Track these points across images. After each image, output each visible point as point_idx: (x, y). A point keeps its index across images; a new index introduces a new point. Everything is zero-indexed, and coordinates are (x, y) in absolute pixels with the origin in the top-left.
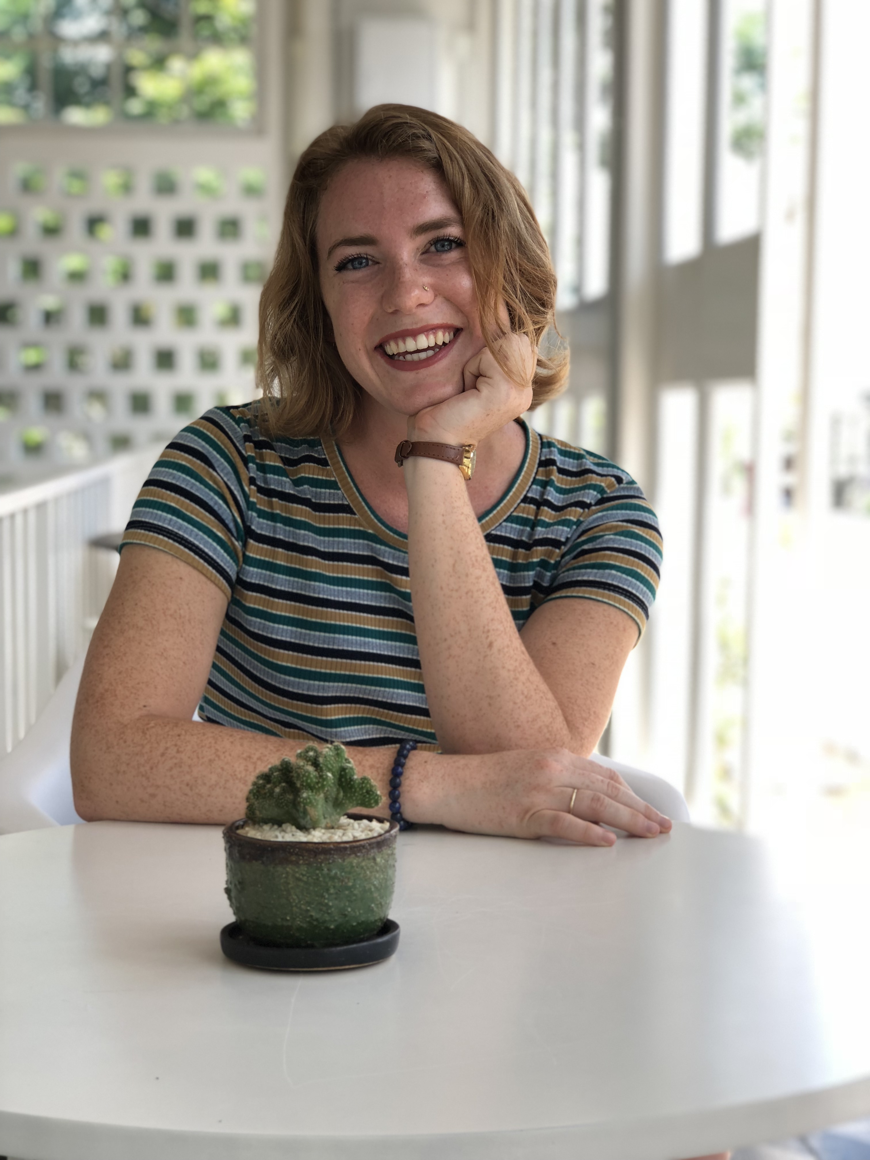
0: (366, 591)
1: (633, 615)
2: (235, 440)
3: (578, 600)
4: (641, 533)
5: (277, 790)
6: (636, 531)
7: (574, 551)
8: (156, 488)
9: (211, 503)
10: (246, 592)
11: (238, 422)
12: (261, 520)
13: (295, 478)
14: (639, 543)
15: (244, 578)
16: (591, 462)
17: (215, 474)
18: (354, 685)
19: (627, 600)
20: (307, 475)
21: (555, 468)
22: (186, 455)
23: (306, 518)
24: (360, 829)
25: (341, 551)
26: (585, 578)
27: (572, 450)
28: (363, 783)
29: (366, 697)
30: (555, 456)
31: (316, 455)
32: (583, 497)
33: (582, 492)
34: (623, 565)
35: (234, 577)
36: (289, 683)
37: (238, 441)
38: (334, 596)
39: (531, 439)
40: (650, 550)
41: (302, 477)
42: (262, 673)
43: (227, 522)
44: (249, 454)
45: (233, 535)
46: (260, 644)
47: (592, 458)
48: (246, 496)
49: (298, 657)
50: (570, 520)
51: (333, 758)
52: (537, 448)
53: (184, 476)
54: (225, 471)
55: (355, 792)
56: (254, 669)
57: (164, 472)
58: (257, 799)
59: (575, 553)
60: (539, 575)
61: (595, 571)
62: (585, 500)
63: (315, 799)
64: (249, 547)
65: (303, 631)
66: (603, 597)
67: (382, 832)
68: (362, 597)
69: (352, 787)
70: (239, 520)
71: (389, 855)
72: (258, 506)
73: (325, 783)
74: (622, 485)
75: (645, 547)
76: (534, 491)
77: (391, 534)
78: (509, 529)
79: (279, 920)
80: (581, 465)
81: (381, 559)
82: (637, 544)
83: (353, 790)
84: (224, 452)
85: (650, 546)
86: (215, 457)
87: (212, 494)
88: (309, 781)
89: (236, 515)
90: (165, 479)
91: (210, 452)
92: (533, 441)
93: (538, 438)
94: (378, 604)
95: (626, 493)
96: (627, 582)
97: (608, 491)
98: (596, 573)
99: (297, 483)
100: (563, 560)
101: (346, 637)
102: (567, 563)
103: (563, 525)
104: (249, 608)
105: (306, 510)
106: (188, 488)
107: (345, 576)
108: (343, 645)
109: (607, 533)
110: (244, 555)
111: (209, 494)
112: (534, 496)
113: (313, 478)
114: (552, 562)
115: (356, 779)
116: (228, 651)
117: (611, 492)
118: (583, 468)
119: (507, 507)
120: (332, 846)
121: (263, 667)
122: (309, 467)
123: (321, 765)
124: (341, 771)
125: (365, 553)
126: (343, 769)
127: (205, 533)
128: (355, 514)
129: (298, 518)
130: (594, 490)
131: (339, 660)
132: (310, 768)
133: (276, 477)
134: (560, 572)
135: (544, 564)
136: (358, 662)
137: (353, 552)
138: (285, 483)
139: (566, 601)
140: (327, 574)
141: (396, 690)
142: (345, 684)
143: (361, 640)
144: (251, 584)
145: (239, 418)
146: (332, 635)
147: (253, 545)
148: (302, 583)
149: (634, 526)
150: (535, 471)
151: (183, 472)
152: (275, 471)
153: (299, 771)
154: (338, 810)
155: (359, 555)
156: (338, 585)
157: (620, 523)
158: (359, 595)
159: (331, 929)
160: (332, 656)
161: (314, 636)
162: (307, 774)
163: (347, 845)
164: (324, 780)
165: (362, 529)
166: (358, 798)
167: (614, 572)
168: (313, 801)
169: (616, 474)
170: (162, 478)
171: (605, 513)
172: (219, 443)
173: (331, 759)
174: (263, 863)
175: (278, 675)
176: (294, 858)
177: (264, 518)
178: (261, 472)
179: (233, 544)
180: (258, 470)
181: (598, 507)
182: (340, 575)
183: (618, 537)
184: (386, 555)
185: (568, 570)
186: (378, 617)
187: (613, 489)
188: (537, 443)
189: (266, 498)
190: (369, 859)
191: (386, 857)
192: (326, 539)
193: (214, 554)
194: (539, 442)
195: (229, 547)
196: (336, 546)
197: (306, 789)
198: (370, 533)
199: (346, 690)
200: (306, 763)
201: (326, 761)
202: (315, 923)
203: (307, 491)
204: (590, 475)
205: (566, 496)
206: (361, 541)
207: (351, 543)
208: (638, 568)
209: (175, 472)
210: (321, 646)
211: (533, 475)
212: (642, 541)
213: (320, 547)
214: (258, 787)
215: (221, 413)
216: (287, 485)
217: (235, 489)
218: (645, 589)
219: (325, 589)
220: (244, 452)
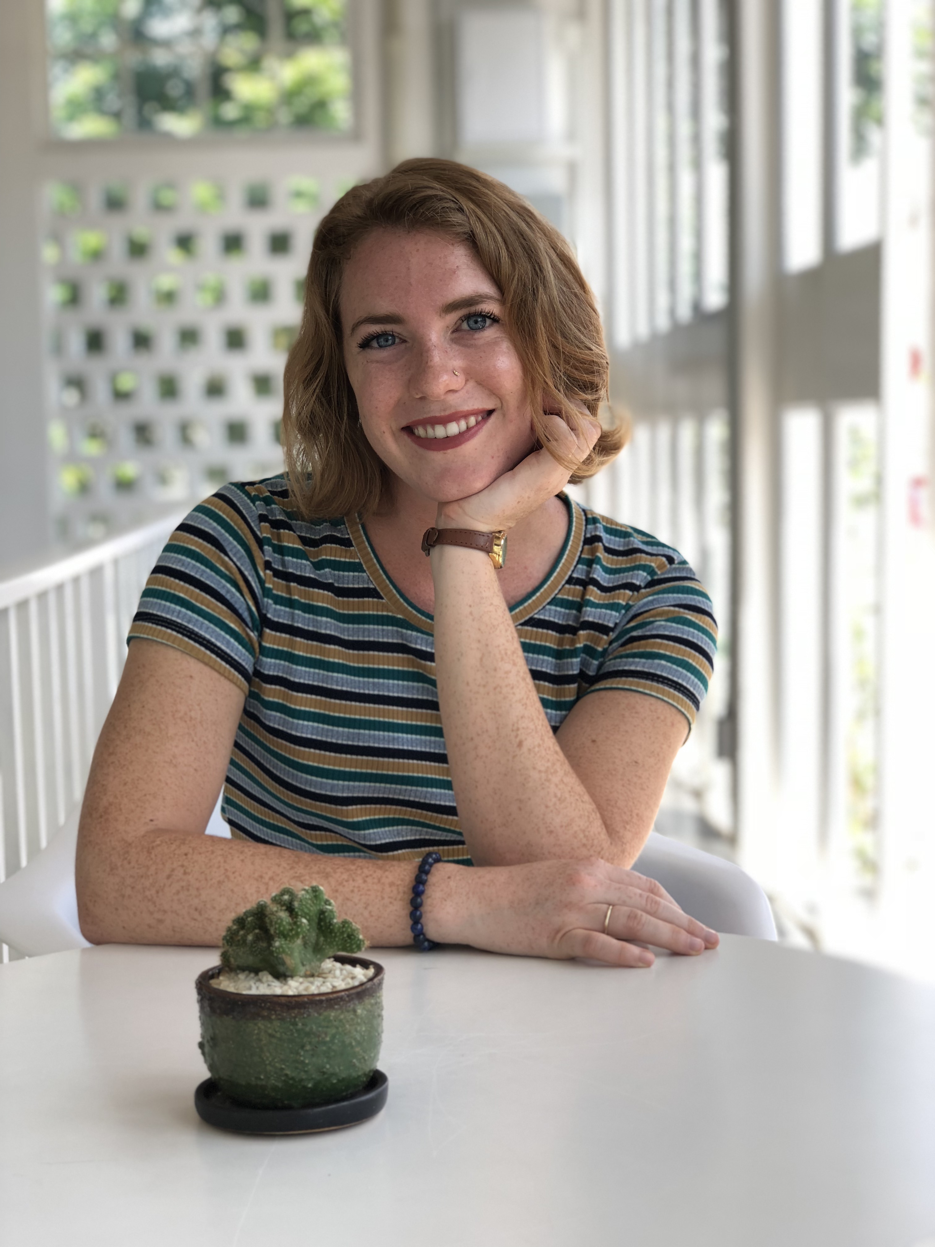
0: (396, 682)
1: (683, 710)
2: (249, 520)
3: (622, 693)
4: (693, 619)
5: (250, 938)
6: (689, 617)
7: (623, 637)
8: (164, 576)
9: (223, 592)
10: (264, 685)
11: (253, 500)
12: (278, 607)
13: (316, 560)
14: (692, 630)
15: (262, 671)
16: (639, 541)
17: (226, 559)
18: (383, 785)
19: (676, 693)
20: (328, 558)
21: (600, 544)
22: (196, 539)
23: (328, 604)
24: (342, 977)
25: (367, 639)
26: (633, 668)
27: (619, 528)
28: (344, 926)
29: (396, 797)
30: (600, 532)
31: (339, 535)
32: (632, 579)
33: (631, 573)
34: (674, 655)
35: (250, 669)
36: (311, 783)
37: (253, 521)
38: (359, 688)
39: (574, 515)
40: (702, 638)
41: (323, 559)
42: (282, 772)
43: (240, 611)
44: (265, 535)
45: (247, 625)
46: (280, 740)
47: (640, 536)
48: (261, 582)
49: (320, 755)
50: (619, 604)
51: (309, 902)
52: (581, 524)
53: (193, 562)
54: (238, 555)
55: (335, 936)
56: (273, 768)
57: (173, 557)
58: (231, 945)
59: (623, 640)
60: (583, 663)
61: (643, 660)
62: (634, 581)
63: (289, 948)
64: (265, 637)
65: (326, 727)
66: (651, 689)
67: (365, 980)
68: (391, 688)
69: (332, 931)
70: (254, 609)
71: (372, 1005)
72: (275, 592)
73: (299, 930)
74: (674, 566)
75: (698, 635)
76: (580, 571)
77: (423, 618)
78: (553, 613)
79: (253, 1079)
80: (628, 543)
81: (413, 646)
82: (689, 631)
83: (333, 935)
84: (237, 533)
85: (703, 633)
86: (227, 539)
87: (223, 581)
88: (282, 928)
89: (251, 603)
90: (174, 566)
91: (222, 535)
92: (577, 518)
93: (583, 513)
94: (410, 696)
95: (678, 575)
96: (677, 673)
97: (659, 572)
98: (644, 663)
99: (318, 566)
100: (611, 647)
101: (372, 732)
102: (614, 651)
103: (612, 609)
104: (269, 702)
105: (328, 595)
106: (198, 576)
107: (371, 666)
108: (369, 742)
109: (658, 619)
110: (260, 645)
111: (221, 582)
112: (580, 576)
113: (335, 561)
114: (600, 649)
115: (336, 923)
116: (247, 748)
117: (662, 574)
118: (631, 547)
119: (551, 589)
120: (306, 999)
121: (283, 766)
122: (331, 548)
123: (296, 910)
124: (320, 914)
125: (395, 641)
126: (322, 912)
127: (216, 625)
128: (382, 598)
129: (320, 604)
130: (644, 571)
131: (365, 758)
132: (284, 915)
133: (295, 560)
134: (607, 660)
135: (589, 651)
136: (386, 760)
137: (381, 640)
138: (305, 566)
139: (610, 694)
140: (352, 664)
141: (429, 789)
142: (372, 784)
143: (389, 736)
144: (268, 676)
145: (255, 495)
146: (356, 731)
147: (269, 634)
148: (323, 675)
149: (686, 611)
150: (580, 549)
151: (192, 558)
152: (295, 553)
153: (272, 917)
154: (319, 956)
155: (388, 643)
156: (364, 676)
157: (672, 608)
158: (388, 686)
159: (310, 1088)
160: (357, 754)
161: (338, 732)
162: (279, 921)
163: (323, 998)
164: (298, 927)
165: (390, 614)
166: (340, 943)
167: (663, 662)
168: (287, 950)
169: (666, 553)
170: (170, 565)
171: (656, 597)
172: (232, 524)
173: (307, 903)
174: (234, 1018)
175: (300, 774)
176: (265, 1013)
177: (281, 605)
178: (279, 554)
179: (248, 635)
180: (274, 551)
181: (648, 590)
182: (366, 666)
183: (669, 624)
184: (419, 641)
185: (615, 658)
186: (410, 709)
187: (665, 570)
188: (582, 519)
189: (284, 582)
190: (348, 1011)
191: (369, 1006)
192: (351, 626)
193: (228, 647)
194: (584, 518)
195: (243, 638)
196: (361, 634)
197: (279, 937)
198: (400, 619)
199: (374, 790)
200: (280, 908)
201: (302, 905)
202: (291, 1082)
203: (328, 575)
204: (639, 555)
205: (612, 576)
206: (390, 628)
207: (378, 630)
208: (689, 658)
209: (184, 558)
210: (345, 742)
211: (578, 554)
212: (694, 628)
213: (344, 635)
214: (231, 933)
215: (236, 489)
216: (308, 568)
217: (249, 574)
218: (696, 680)
219: (349, 681)
220: (259, 533)
